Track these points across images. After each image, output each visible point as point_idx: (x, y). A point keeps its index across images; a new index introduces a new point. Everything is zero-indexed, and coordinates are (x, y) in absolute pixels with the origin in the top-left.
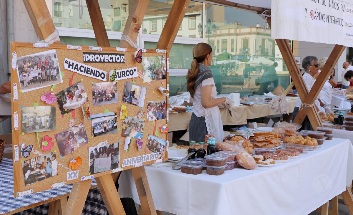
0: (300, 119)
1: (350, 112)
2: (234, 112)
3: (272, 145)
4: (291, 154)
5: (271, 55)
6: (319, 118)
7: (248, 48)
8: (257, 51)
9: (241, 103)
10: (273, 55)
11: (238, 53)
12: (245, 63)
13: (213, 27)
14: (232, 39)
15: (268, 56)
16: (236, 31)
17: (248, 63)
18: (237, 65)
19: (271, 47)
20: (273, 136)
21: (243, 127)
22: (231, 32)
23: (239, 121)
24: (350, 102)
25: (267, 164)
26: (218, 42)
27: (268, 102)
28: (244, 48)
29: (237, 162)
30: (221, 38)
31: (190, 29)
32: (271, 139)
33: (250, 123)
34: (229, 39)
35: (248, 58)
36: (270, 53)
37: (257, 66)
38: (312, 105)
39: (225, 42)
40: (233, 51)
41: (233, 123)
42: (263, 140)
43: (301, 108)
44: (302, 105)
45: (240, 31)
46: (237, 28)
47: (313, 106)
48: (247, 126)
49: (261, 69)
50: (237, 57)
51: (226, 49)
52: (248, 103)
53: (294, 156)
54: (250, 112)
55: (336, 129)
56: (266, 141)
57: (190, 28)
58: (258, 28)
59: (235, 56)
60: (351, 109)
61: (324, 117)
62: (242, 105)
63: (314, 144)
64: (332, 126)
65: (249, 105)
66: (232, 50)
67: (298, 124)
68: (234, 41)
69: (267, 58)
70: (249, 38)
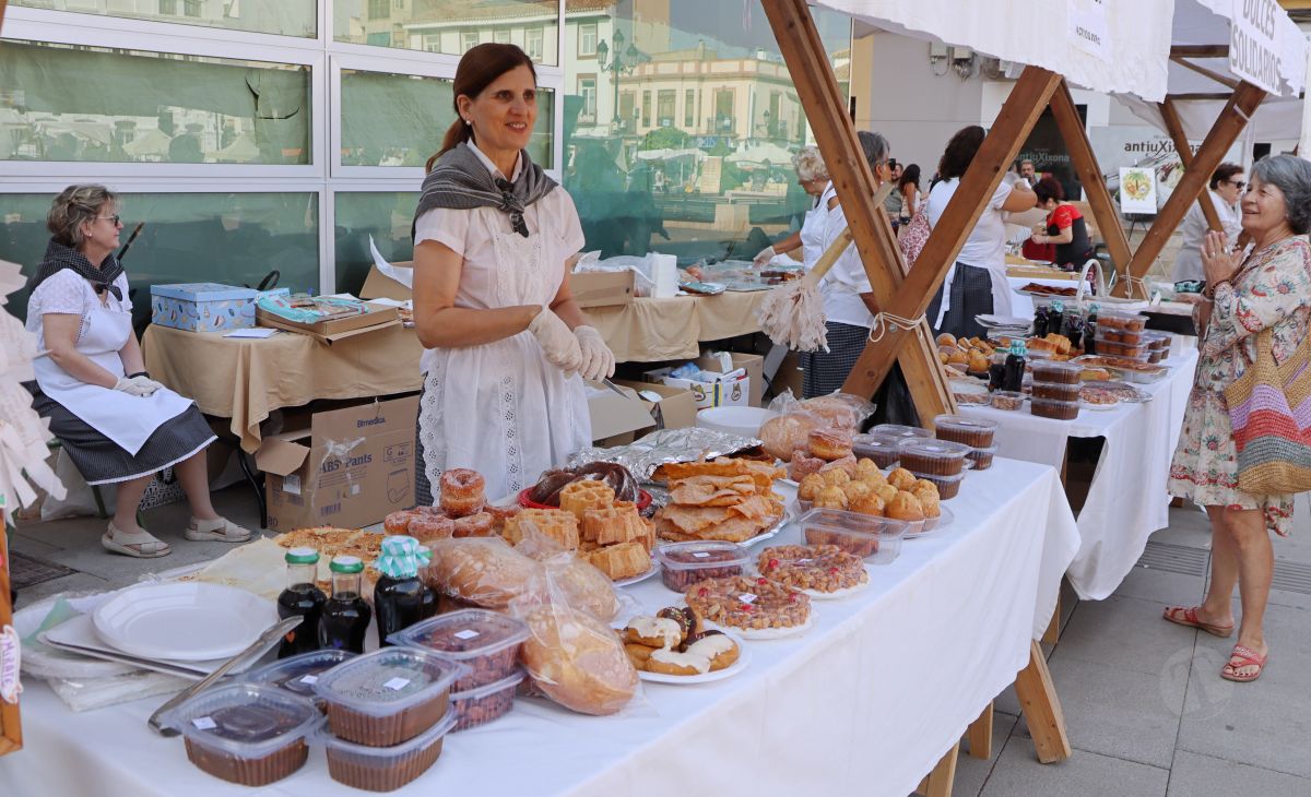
0: (871, 374)
1: (1031, 330)
2: (657, 319)
3: (743, 523)
4: (825, 579)
5: (795, 139)
6: (936, 356)
7: (730, 119)
8: (758, 127)
9: (681, 289)
10: (799, 139)
11: (703, 129)
12: (721, 157)
13: (628, 53)
14: (688, 91)
15: (785, 140)
16: (699, 68)
17: (731, 158)
18: (699, 162)
19: (793, 116)
20: (748, 482)
21: (685, 368)
22: (685, 71)
23: (673, 349)
24: (1030, 298)
25: (692, 671)
26: (647, 98)
27: (769, 283)
28: (720, 117)
29: (528, 679)
30: (655, 88)
31: (579, 58)
32: (742, 494)
33: (711, 356)
34: (680, 88)
35: (731, 145)
36: (792, 136)
37: (756, 170)
38: (918, 322)
39: (667, 97)
40: (691, 125)
41: (651, 356)
42: (703, 498)
43: (876, 334)
44: (880, 322)
45: (709, 68)
46: (701, 61)
47: (921, 324)
48: (699, 363)
49: (767, 178)
50: (701, 142)
51: (672, 119)
52: (703, 289)
53: (836, 588)
54: (710, 317)
55: (998, 408)
56: (718, 503)
57: (581, 54)
58: (760, 61)
59: (695, 138)
60: (1036, 321)
61: (952, 356)
62: (684, 293)
63: (925, 507)
64: (984, 398)
65: (707, 294)
66: (689, 122)
67: (862, 398)
68: (692, 97)
69: (782, 147)
70: (734, 89)
